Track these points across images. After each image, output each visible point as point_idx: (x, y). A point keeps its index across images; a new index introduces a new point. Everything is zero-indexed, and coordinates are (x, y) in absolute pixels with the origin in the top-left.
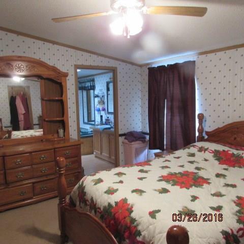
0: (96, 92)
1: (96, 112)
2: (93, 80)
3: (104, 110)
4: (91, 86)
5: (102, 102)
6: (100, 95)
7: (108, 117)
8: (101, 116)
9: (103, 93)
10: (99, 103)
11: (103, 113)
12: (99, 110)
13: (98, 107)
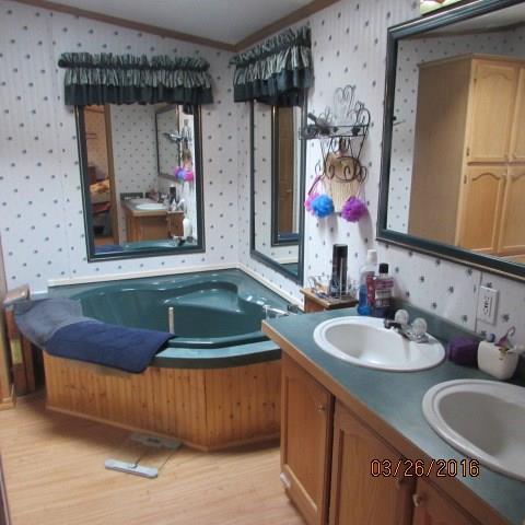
0: (319, 104)
1: (311, 220)
2: (304, 41)
3: (356, 212)
4: (288, 72)
5: (347, 166)
6: (342, 120)
7: (384, 268)
8: (340, 253)
9: (362, 107)
10: (331, 167)
11: (348, 233)
12: (325, 211)
13: (321, 189)
